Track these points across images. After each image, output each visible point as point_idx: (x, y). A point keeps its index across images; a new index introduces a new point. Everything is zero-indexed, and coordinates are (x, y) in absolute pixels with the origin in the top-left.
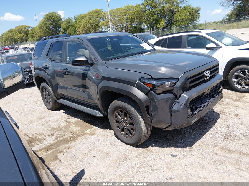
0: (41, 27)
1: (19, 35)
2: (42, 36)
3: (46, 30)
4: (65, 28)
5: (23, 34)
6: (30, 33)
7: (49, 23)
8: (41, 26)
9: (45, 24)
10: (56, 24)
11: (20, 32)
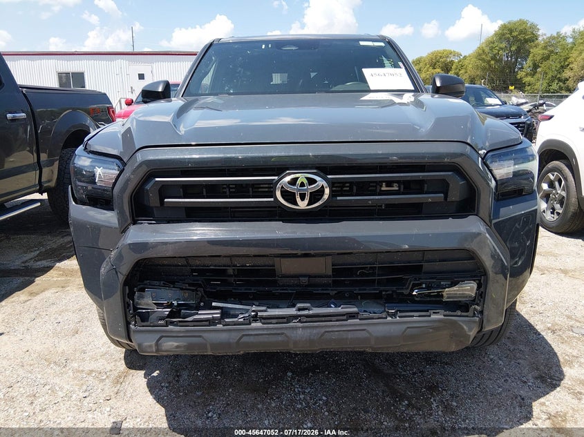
0: (480, 55)
1: (431, 70)
2: (478, 76)
3: (490, 61)
4: (538, 58)
5: (438, 70)
6: (454, 67)
7: (503, 45)
8: (481, 52)
9: (492, 49)
10: (518, 50)
11: (435, 64)
